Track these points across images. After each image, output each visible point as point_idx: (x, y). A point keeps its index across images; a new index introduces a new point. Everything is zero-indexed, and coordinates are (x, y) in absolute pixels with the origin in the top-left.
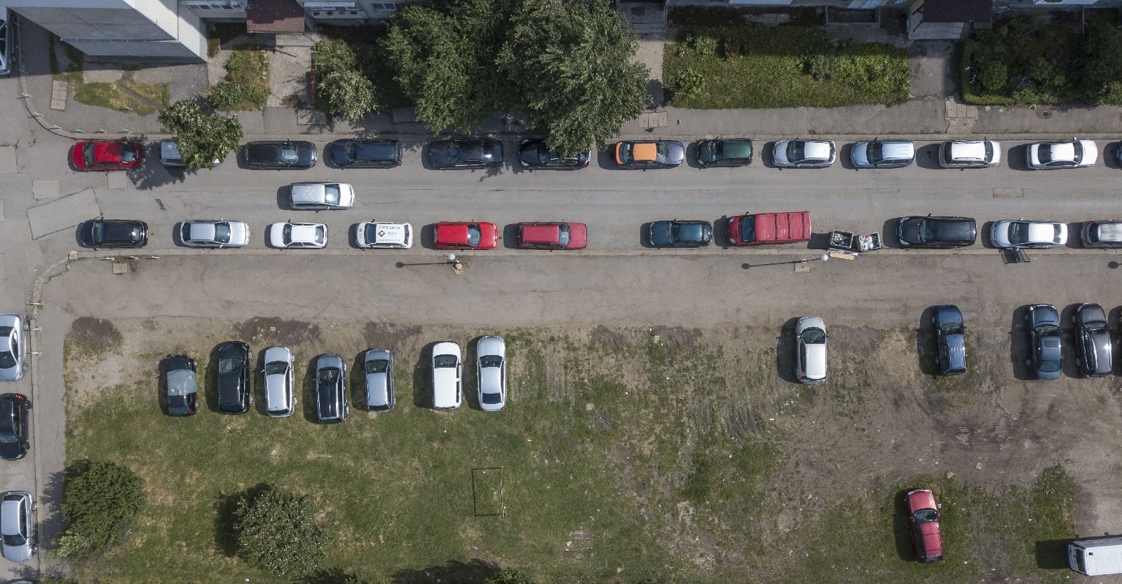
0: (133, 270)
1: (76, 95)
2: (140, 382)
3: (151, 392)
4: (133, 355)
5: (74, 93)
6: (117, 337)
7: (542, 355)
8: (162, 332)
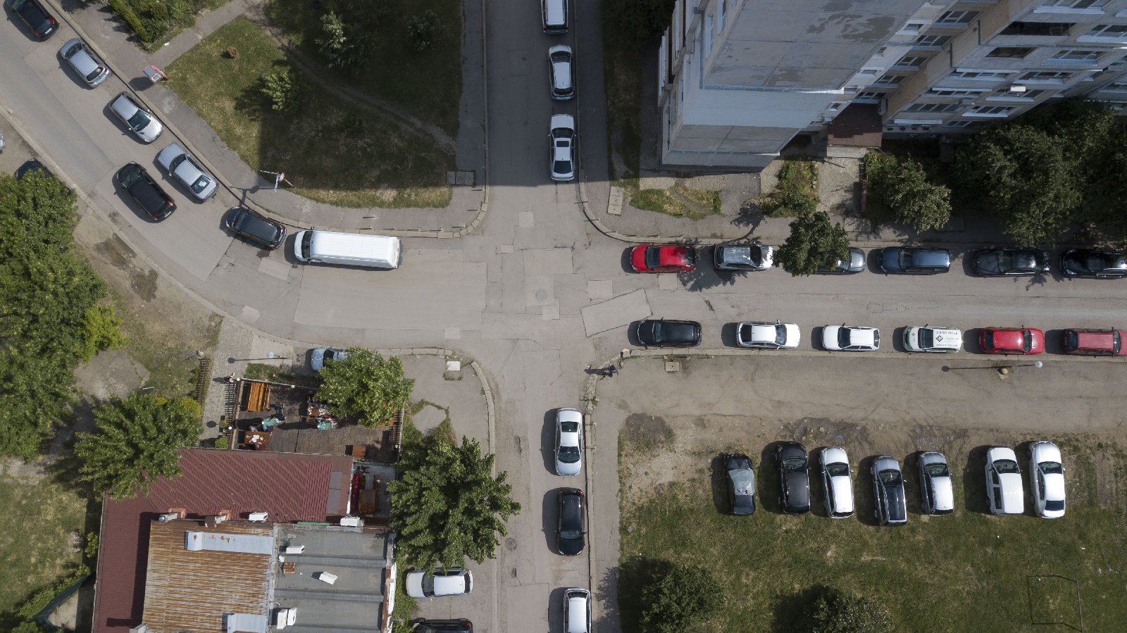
0: (685, 369)
1: (632, 200)
2: (693, 480)
3: (704, 491)
4: (687, 453)
5: (630, 199)
6: (669, 434)
7: (1091, 461)
8: (713, 431)
